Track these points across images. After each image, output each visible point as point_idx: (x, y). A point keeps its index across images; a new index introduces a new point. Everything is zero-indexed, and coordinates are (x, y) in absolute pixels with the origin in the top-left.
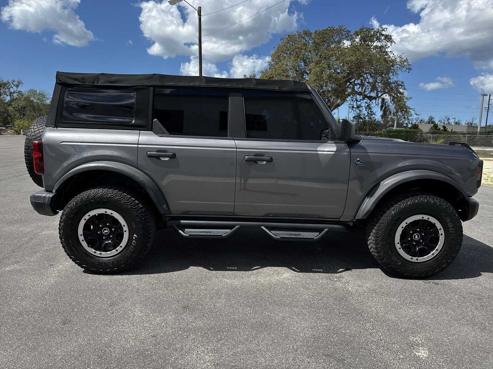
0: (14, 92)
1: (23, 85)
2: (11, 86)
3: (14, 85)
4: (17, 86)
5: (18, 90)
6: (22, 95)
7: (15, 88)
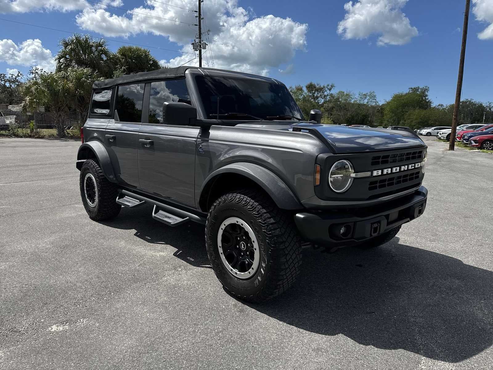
0: (327, 95)
1: (335, 88)
2: (326, 90)
3: (328, 89)
4: (330, 90)
5: (331, 93)
6: (333, 97)
7: (328, 91)
